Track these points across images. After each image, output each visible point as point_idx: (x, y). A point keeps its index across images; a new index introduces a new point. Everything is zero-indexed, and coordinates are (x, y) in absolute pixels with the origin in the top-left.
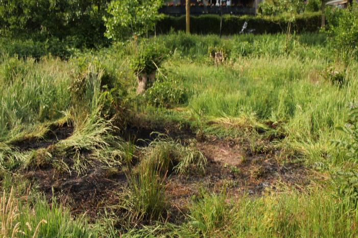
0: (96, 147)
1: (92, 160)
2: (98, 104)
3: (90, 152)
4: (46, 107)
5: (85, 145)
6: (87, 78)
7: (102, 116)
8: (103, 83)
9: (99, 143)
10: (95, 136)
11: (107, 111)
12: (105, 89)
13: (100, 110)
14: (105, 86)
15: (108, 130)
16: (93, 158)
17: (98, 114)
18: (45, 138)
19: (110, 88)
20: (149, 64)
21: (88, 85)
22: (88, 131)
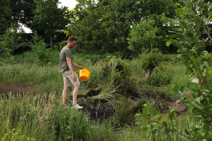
0: (109, 99)
1: (106, 105)
2: (113, 78)
3: (106, 102)
4: (90, 82)
5: (104, 98)
6: (109, 66)
7: (114, 84)
8: (116, 68)
9: (111, 97)
10: (110, 94)
11: (117, 81)
12: (117, 71)
13: (113, 82)
14: (118, 70)
15: (116, 91)
16: (107, 104)
17: (112, 84)
18: (87, 95)
19: (120, 71)
20: (151, 63)
21: (110, 69)
22: (107, 92)
